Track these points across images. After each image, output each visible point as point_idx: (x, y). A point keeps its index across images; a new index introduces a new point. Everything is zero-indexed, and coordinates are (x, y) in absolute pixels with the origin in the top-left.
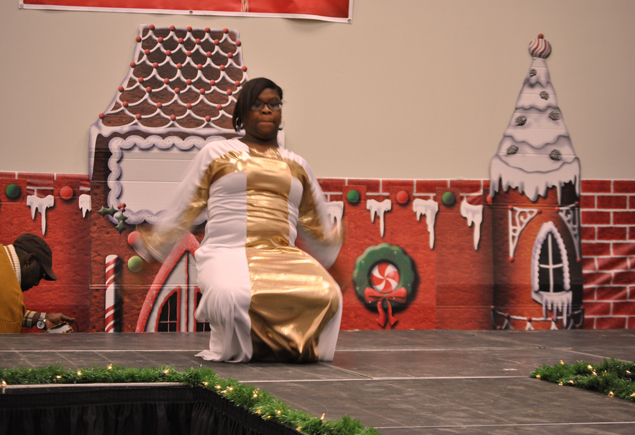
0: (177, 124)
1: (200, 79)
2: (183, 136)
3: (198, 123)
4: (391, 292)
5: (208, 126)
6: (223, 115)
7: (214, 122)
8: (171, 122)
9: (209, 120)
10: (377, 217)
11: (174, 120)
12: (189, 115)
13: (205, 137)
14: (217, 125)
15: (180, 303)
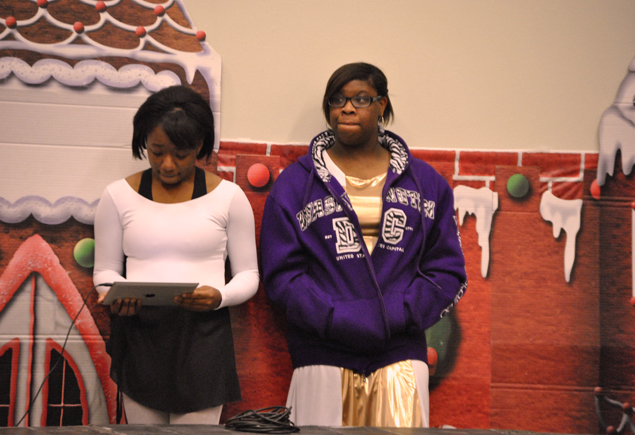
0: (18, 35)
2: (31, 58)
3: (61, 36)
5: (78, 41)
6: (107, 23)
7: (89, 34)
8: (8, 31)
9: (80, 31)
11: (13, 26)
12: (43, 18)
13: (72, 62)
14: (95, 39)
15: (18, 371)
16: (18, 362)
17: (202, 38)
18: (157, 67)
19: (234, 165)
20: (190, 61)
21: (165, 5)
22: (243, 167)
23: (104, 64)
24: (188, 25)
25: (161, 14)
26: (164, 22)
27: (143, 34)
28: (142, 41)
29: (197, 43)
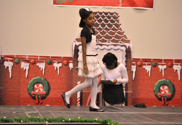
0: (99, 42)
1: (106, 28)
2: (101, 45)
3: (106, 41)
4: (166, 94)
5: (109, 42)
6: (113, 39)
7: (111, 41)
9: (109, 40)
10: (162, 71)
12: (103, 39)
13: (108, 45)
14: (112, 42)
15: (100, 97)
16: (100, 95)
17: (129, 41)
18: (122, 46)
19: (135, 62)
20: (127, 45)
21: (123, 36)
22: (137, 62)
23: (113, 46)
24: (127, 39)
25: (122, 37)
26: (123, 38)
27: (119, 41)
28: (119, 42)
29: (128, 42)
